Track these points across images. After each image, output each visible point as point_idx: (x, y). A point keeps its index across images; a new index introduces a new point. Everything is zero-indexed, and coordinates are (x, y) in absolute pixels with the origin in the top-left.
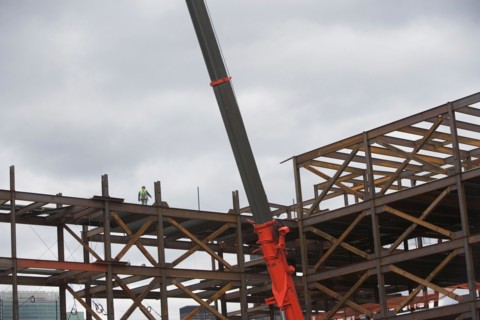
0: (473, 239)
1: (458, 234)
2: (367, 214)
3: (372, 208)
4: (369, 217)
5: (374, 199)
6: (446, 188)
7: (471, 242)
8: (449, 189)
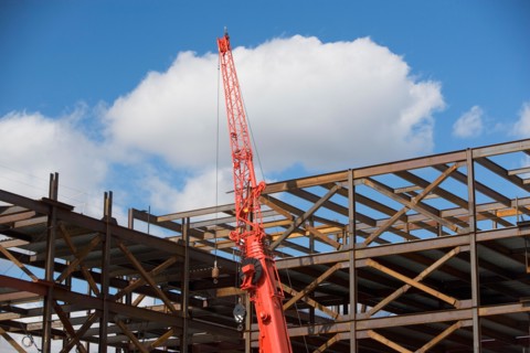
0: (484, 311)
1: (465, 303)
2: (344, 266)
3: (352, 261)
4: (347, 270)
5: (354, 250)
6: (453, 248)
7: (481, 314)
8: (457, 250)
